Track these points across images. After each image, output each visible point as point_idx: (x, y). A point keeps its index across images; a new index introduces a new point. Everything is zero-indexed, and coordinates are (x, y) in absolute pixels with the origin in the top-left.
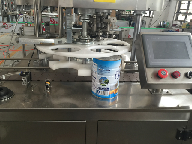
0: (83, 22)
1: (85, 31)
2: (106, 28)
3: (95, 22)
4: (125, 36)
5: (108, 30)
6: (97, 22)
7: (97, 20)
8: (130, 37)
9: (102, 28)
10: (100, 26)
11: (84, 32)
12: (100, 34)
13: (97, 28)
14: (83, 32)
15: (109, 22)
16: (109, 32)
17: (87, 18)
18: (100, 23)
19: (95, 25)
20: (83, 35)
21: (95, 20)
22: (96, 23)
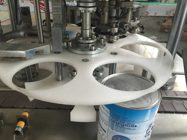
0: (83, 12)
1: (88, 28)
2: (125, 18)
3: (106, 9)
4: (142, 13)
5: (127, 20)
6: (110, 8)
7: (110, 5)
8: (148, 15)
9: (117, 18)
10: (114, 14)
11: (86, 29)
12: (114, 30)
13: (110, 17)
14: (84, 31)
15: (131, 8)
16: (130, 24)
17: (91, 5)
18: (116, 8)
19: (107, 13)
20: (84, 36)
21: (107, 5)
22: (108, 10)
